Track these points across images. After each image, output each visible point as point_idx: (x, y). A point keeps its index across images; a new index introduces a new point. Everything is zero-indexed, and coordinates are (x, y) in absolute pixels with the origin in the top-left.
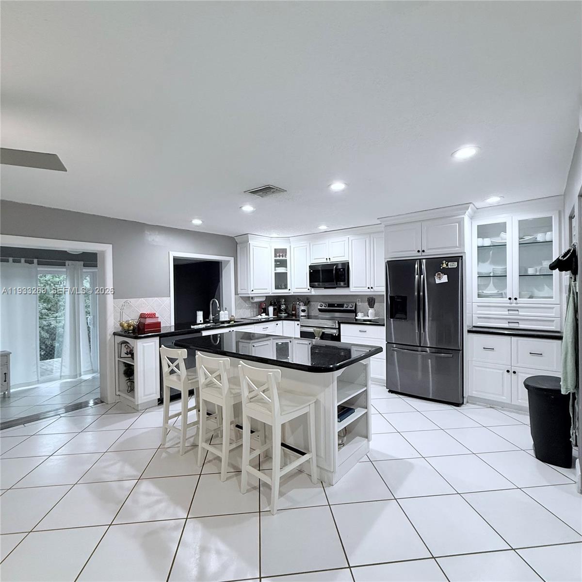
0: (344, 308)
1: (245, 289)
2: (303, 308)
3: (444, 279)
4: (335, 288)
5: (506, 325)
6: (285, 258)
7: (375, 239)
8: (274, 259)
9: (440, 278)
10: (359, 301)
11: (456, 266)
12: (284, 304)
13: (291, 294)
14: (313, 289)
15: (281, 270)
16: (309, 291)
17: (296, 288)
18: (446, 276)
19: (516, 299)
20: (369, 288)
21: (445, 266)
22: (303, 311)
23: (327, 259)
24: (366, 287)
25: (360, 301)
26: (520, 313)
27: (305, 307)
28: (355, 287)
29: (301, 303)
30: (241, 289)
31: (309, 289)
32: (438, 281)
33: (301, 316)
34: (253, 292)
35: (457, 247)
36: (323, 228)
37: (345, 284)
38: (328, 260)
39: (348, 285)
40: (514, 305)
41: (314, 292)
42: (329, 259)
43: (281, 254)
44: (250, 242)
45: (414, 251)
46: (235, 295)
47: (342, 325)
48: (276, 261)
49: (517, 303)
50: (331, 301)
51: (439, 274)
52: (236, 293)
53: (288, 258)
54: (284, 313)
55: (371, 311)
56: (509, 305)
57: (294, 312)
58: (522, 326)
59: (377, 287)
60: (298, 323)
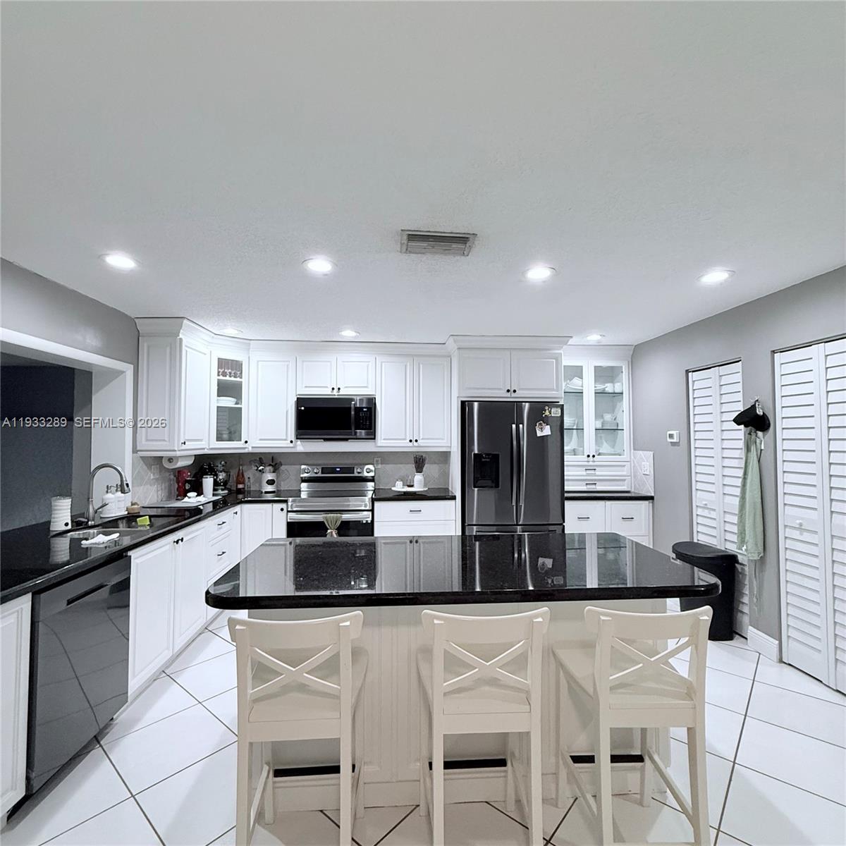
0: (356, 474)
1: (164, 440)
2: (270, 476)
3: (547, 431)
4: (346, 440)
5: (584, 488)
6: (240, 380)
7: (421, 366)
8: (215, 379)
9: (541, 429)
10: (377, 461)
11: (560, 415)
12: (224, 471)
13: (246, 451)
14: (299, 442)
15: (228, 402)
16: (291, 445)
17: (261, 440)
18: (549, 426)
19: (594, 456)
20: (411, 441)
21: (547, 413)
22: (271, 482)
23: (333, 389)
24: (405, 439)
25: (380, 461)
26: (597, 473)
27: (274, 474)
28: (384, 439)
29: (268, 468)
30: (147, 440)
31: (291, 442)
32: (539, 434)
33: (266, 492)
34: (184, 447)
35: (553, 390)
36: (348, 334)
37: (367, 434)
38: (336, 390)
39: (372, 435)
40: (591, 463)
41: (301, 447)
42: (339, 389)
43: (228, 371)
44: (181, 336)
45: (500, 389)
46: (133, 452)
47: (377, 504)
48: (220, 384)
49: (594, 461)
50: (330, 463)
51: (540, 424)
52: (135, 451)
53: (244, 380)
54: (222, 490)
55: (418, 478)
56: (586, 463)
57: (240, 486)
58: (599, 488)
59: (423, 439)
60: (284, 506)
